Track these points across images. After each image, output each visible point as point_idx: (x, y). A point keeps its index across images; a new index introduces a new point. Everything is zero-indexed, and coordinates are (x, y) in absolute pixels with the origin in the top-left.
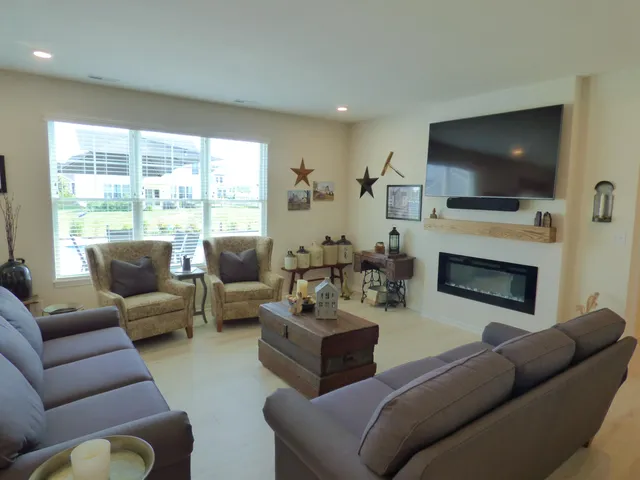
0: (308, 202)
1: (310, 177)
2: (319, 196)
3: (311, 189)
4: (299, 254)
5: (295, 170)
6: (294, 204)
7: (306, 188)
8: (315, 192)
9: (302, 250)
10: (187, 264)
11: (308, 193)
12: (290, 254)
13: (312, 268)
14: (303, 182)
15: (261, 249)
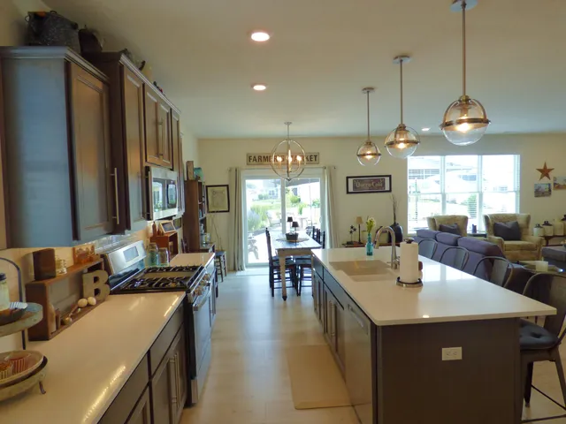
0: (550, 190)
1: (551, 174)
2: (558, 187)
3: (551, 182)
4: (545, 227)
5: (540, 170)
6: (539, 193)
7: (549, 182)
8: (555, 184)
9: (546, 224)
10: (474, 227)
11: (549, 185)
12: (539, 226)
13: (554, 236)
14: (545, 178)
15: (521, 222)
